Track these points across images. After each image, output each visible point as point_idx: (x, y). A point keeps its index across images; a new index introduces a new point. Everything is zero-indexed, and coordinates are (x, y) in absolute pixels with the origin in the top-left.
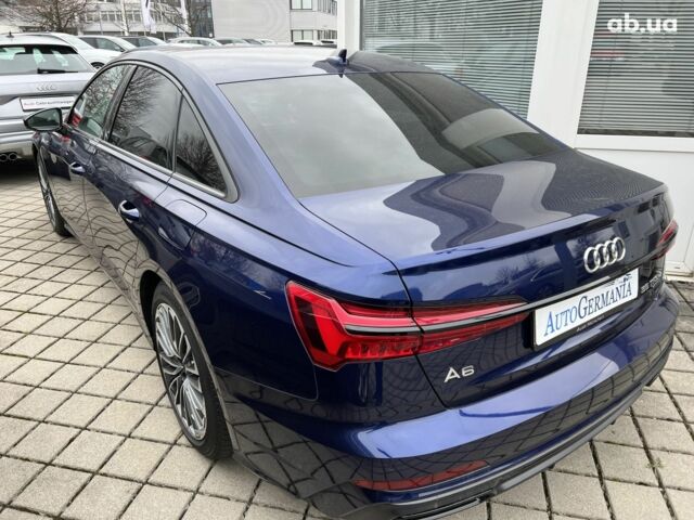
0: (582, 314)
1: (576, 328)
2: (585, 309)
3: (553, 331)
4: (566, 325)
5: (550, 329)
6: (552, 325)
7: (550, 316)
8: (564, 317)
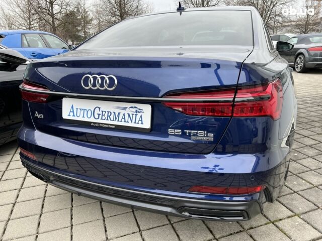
0: (97, 117)
1: (91, 123)
2: (99, 115)
3: (74, 116)
4: (83, 117)
5: (71, 114)
6: (73, 112)
7: (72, 107)
8: (82, 112)
